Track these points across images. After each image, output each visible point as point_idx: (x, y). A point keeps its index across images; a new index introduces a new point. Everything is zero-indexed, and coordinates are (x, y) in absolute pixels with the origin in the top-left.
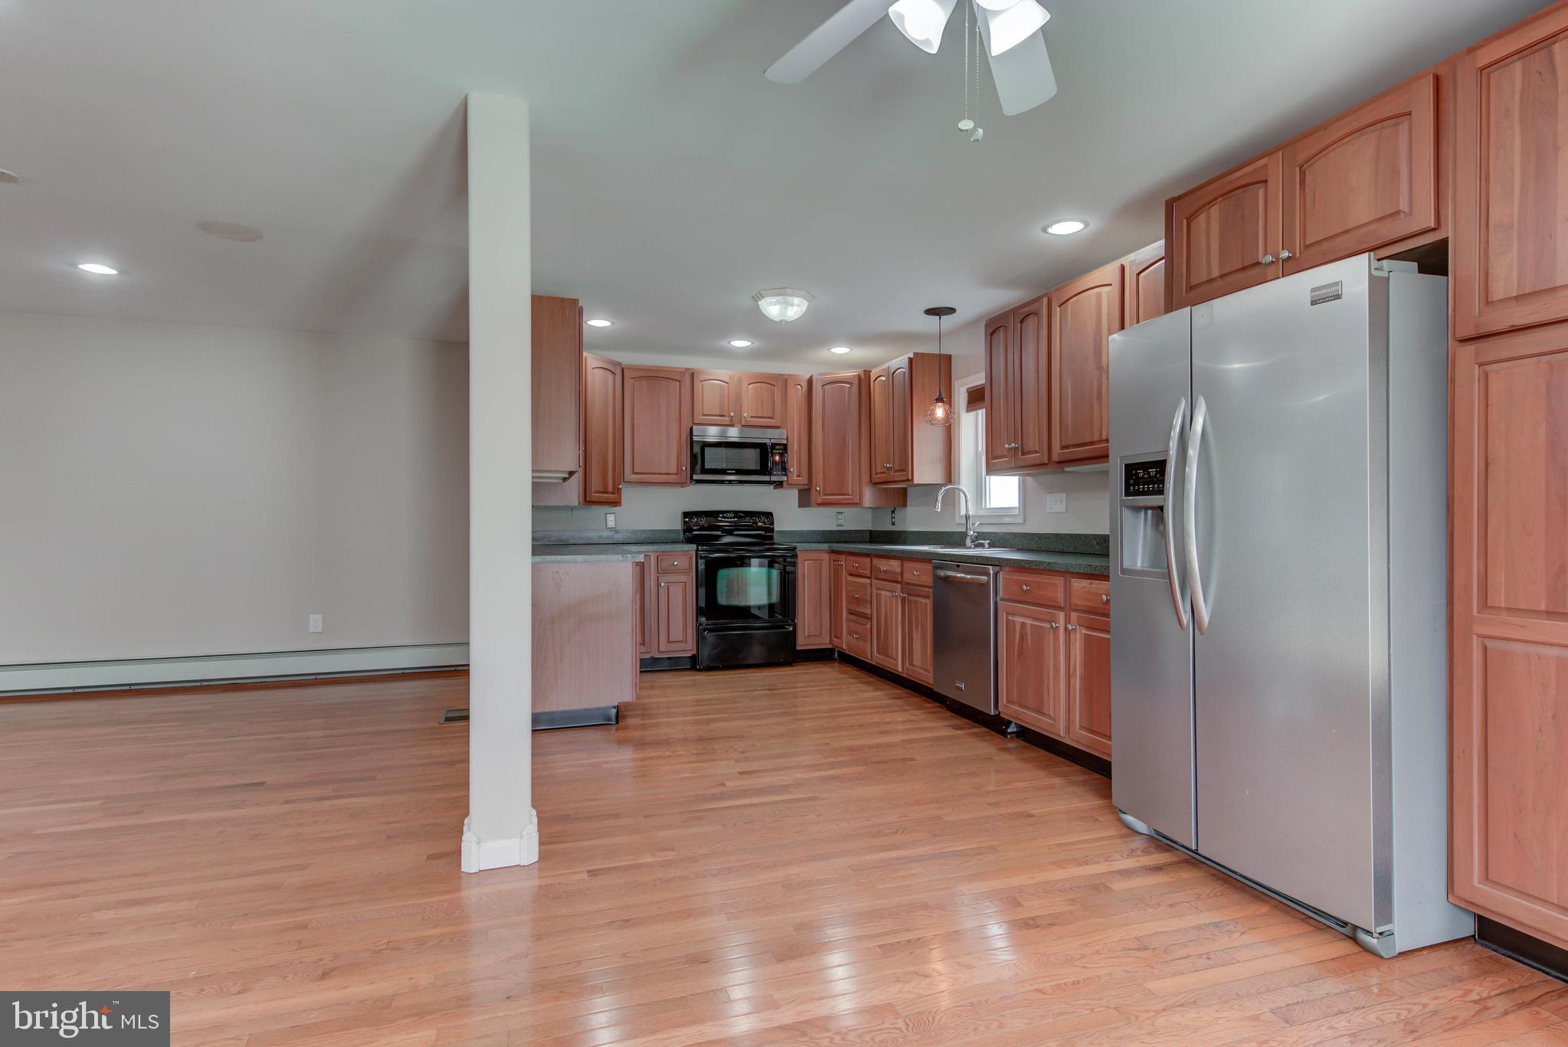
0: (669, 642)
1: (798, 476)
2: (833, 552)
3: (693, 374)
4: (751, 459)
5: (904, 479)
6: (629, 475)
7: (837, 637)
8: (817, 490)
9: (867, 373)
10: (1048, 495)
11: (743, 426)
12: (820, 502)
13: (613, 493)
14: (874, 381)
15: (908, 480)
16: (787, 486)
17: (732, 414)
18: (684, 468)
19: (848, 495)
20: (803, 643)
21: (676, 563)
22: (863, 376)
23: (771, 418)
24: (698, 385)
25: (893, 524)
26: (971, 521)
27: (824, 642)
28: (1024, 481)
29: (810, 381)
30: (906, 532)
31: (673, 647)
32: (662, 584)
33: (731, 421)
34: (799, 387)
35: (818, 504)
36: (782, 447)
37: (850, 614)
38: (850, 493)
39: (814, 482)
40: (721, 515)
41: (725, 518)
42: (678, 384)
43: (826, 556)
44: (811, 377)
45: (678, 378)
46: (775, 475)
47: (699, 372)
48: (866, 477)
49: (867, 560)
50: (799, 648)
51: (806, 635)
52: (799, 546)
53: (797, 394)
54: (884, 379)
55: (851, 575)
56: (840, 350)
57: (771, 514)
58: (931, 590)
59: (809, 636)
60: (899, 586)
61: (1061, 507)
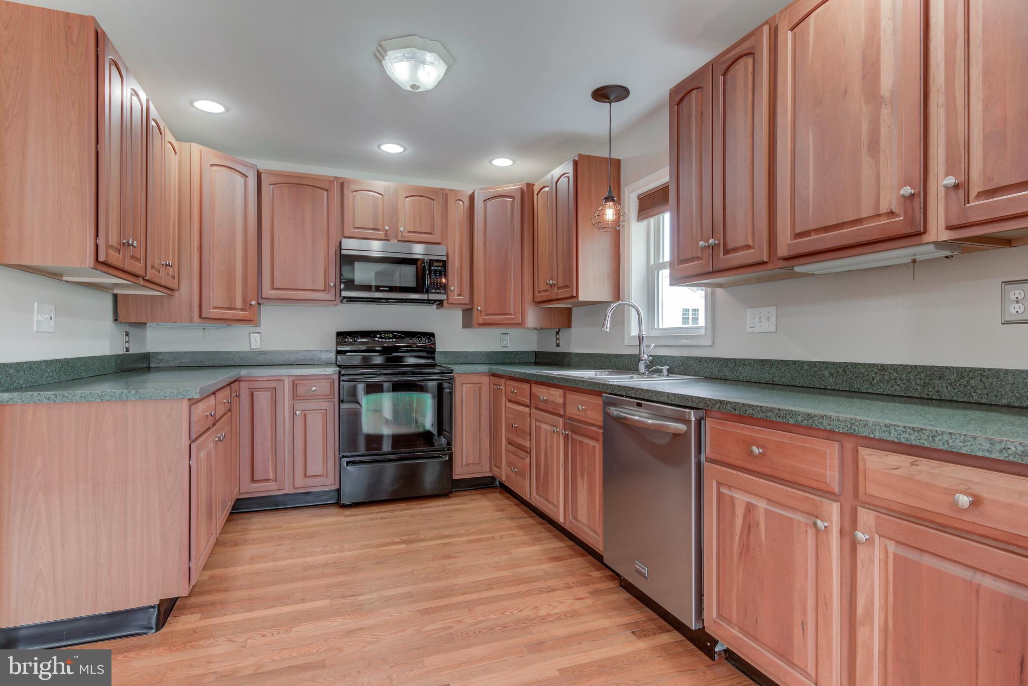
0: (306, 476)
1: (459, 295)
2: (494, 375)
3: (342, 184)
4: (406, 276)
5: (569, 295)
6: (267, 292)
7: (495, 466)
8: (478, 310)
9: (530, 186)
10: (749, 312)
11: (399, 241)
12: (481, 322)
13: (242, 310)
14: (538, 194)
15: (572, 297)
16: (447, 305)
17: (387, 228)
18: (332, 284)
19: (510, 314)
20: (460, 472)
21: (314, 389)
22: (525, 190)
23: (430, 233)
24: (348, 195)
25: (558, 345)
26: (645, 343)
27: (483, 470)
28: (713, 294)
29: (472, 198)
30: (570, 354)
31: (309, 482)
32: (298, 412)
33: (386, 235)
34: (461, 203)
35: (480, 324)
36: (441, 264)
37: (510, 443)
38: (512, 313)
39: (476, 300)
40: (378, 336)
41: (382, 338)
42: (325, 193)
43: (486, 380)
44: (473, 193)
45: (326, 186)
46: (432, 293)
47: (349, 181)
48: (528, 296)
49: (526, 387)
50: (455, 477)
51: (464, 464)
52: (457, 369)
53: (458, 210)
54: (547, 189)
55: (510, 401)
56: (502, 162)
57: (432, 335)
58: (601, 431)
59: (467, 464)
60: (561, 420)
61: (769, 326)
